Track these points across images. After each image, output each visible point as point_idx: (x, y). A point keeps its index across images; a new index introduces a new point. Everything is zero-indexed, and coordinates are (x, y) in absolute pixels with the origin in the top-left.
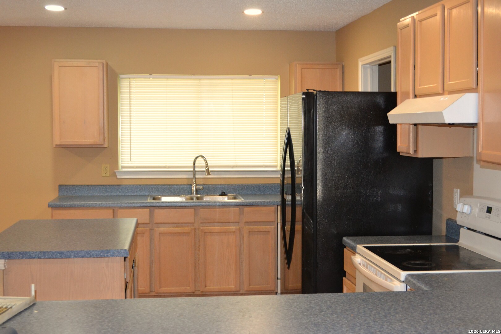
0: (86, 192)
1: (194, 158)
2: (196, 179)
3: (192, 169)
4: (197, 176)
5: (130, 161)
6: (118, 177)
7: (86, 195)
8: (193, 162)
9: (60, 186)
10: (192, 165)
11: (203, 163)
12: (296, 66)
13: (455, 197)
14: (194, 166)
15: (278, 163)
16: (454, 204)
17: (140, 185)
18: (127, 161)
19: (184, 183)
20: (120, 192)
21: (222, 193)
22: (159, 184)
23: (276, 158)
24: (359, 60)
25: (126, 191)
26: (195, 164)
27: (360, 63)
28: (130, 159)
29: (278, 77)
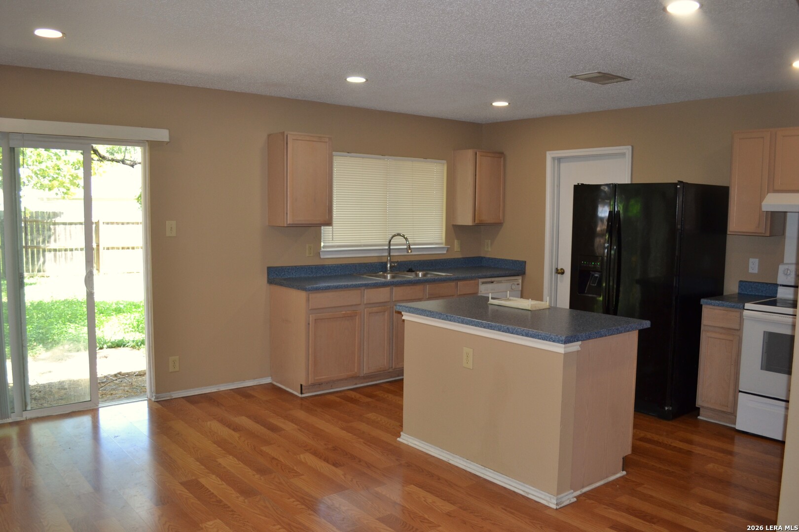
0: (294, 274)
1: (391, 236)
2: (391, 257)
3: (387, 247)
4: (391, 254)
5: (333, 240)
6: (322, 257)
7: (294, 276)
8: (388, 240)
9: (269, 268)
10: (387, 243)
11: (403, 241)
12: (476, 153)
13: (751, 265)
14: (390, 244)
15: (444, 241)
16: (750, 270)
17: (341, 265)
18: (329, 241)
19: (376, 260)
20: (324, 272)
21: (409, 269)
22: (356, 262)
23: (442, 236)
24: (548, 153)
25: (330, 271)
26: (391, 242)
27: (550, 155)
28: (333, 238)
29: (445, 162)
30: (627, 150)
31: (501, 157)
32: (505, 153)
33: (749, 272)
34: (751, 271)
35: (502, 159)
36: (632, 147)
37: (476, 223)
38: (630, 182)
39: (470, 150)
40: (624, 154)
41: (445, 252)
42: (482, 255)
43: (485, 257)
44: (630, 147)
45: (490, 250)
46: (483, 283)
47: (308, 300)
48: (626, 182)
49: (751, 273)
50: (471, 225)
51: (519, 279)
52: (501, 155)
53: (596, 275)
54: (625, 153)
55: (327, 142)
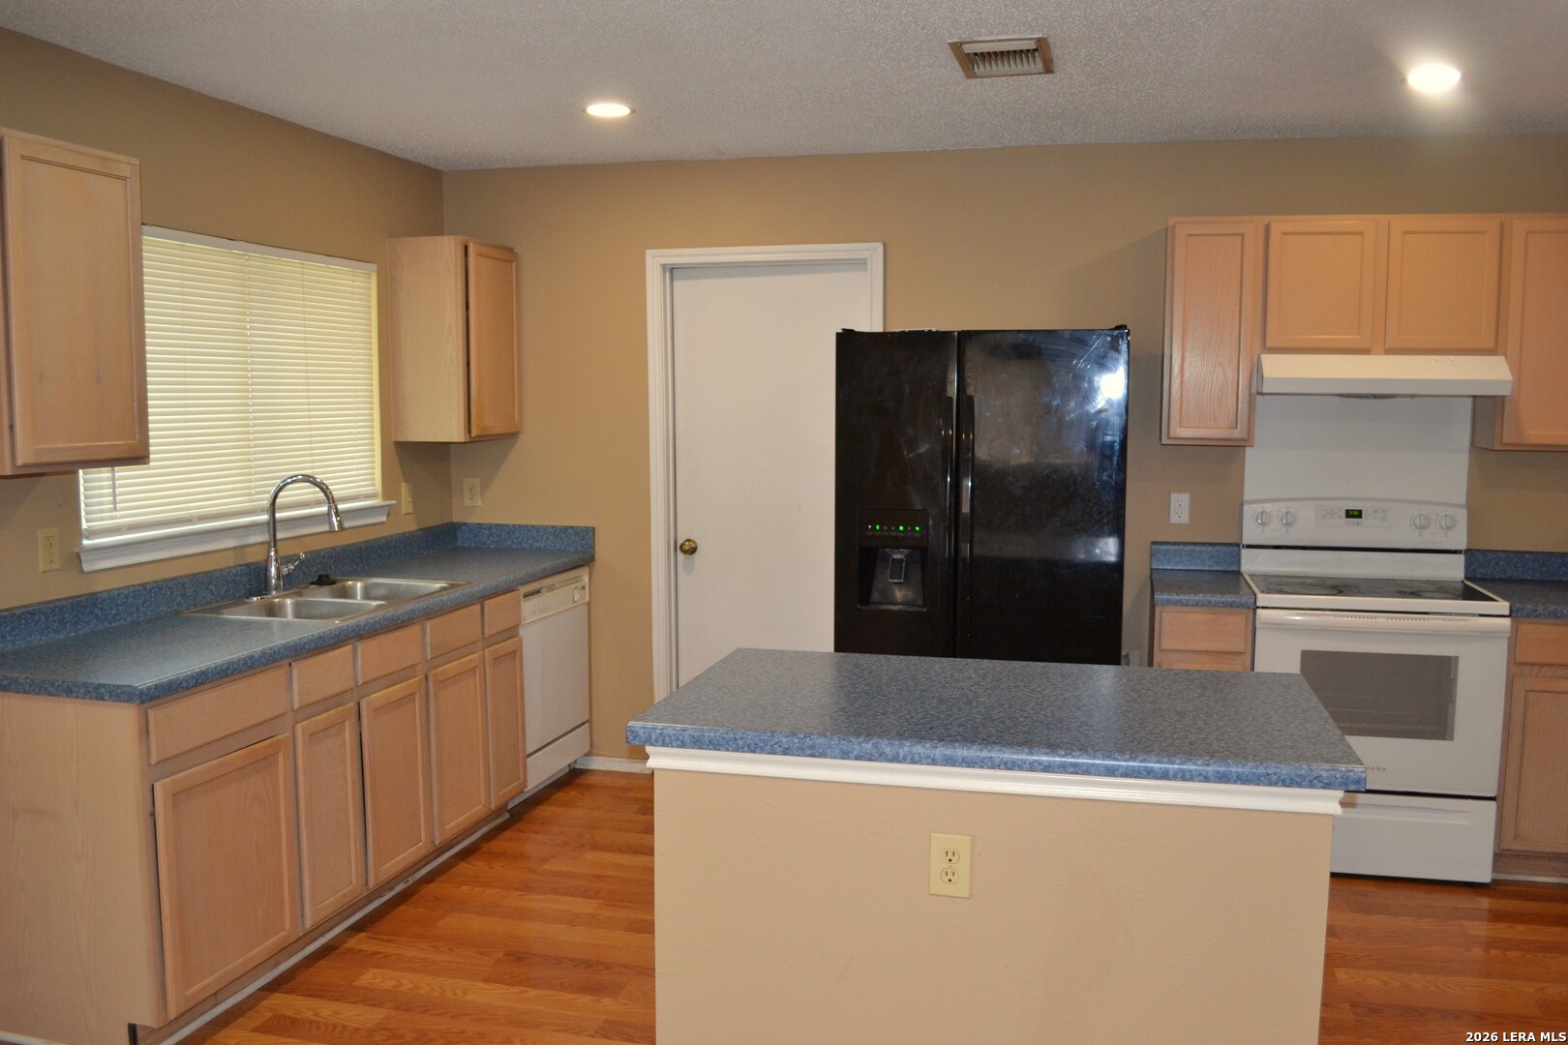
1: (273, 489)
2: (280, 545)
3: (265, 517)
5: (113, 508)
6: (87, 567)
7: (9, 646)
8: (269, 496)
10: (266, 503)
11: (313, 493)
12: (466, 248)
13: (1174, 506)
14: (273, 507)
15: (378, 487)
16: (1172, 516)
17: (143, 586)
18: (102, 511)
19: (229, 561)
20: (97, 617)
21: (320, 577)
22: (182, 573)
23: (373, 474)
24: (649, 253)
25: (114, 612)
26: (277, 500)
27: (655, 260)
28: (115, 502)
29: (374, 267)
30: (873, 252)
31: (511, 262)
32: (516, 250)
33: (1172, 521)
34: (1174, 519)
35: (514, 264)
36: (885, 246)
37: (474, 434)
38: (881, 330)
39: (446, 239)
40: (860, 264)
41: (384, 519)
42: (456, 519)
43: (465, 524)
44: (879, 247)
45: (480, 504)
46: (526, 596)
47: (145, 731)
48: (874, 330)
49: (1176, 525)
50: (462, 440)
51: (584, 574)
52: (507, 255)
53: (897, 556)
54: (866, 259)
55: (124, 179)
